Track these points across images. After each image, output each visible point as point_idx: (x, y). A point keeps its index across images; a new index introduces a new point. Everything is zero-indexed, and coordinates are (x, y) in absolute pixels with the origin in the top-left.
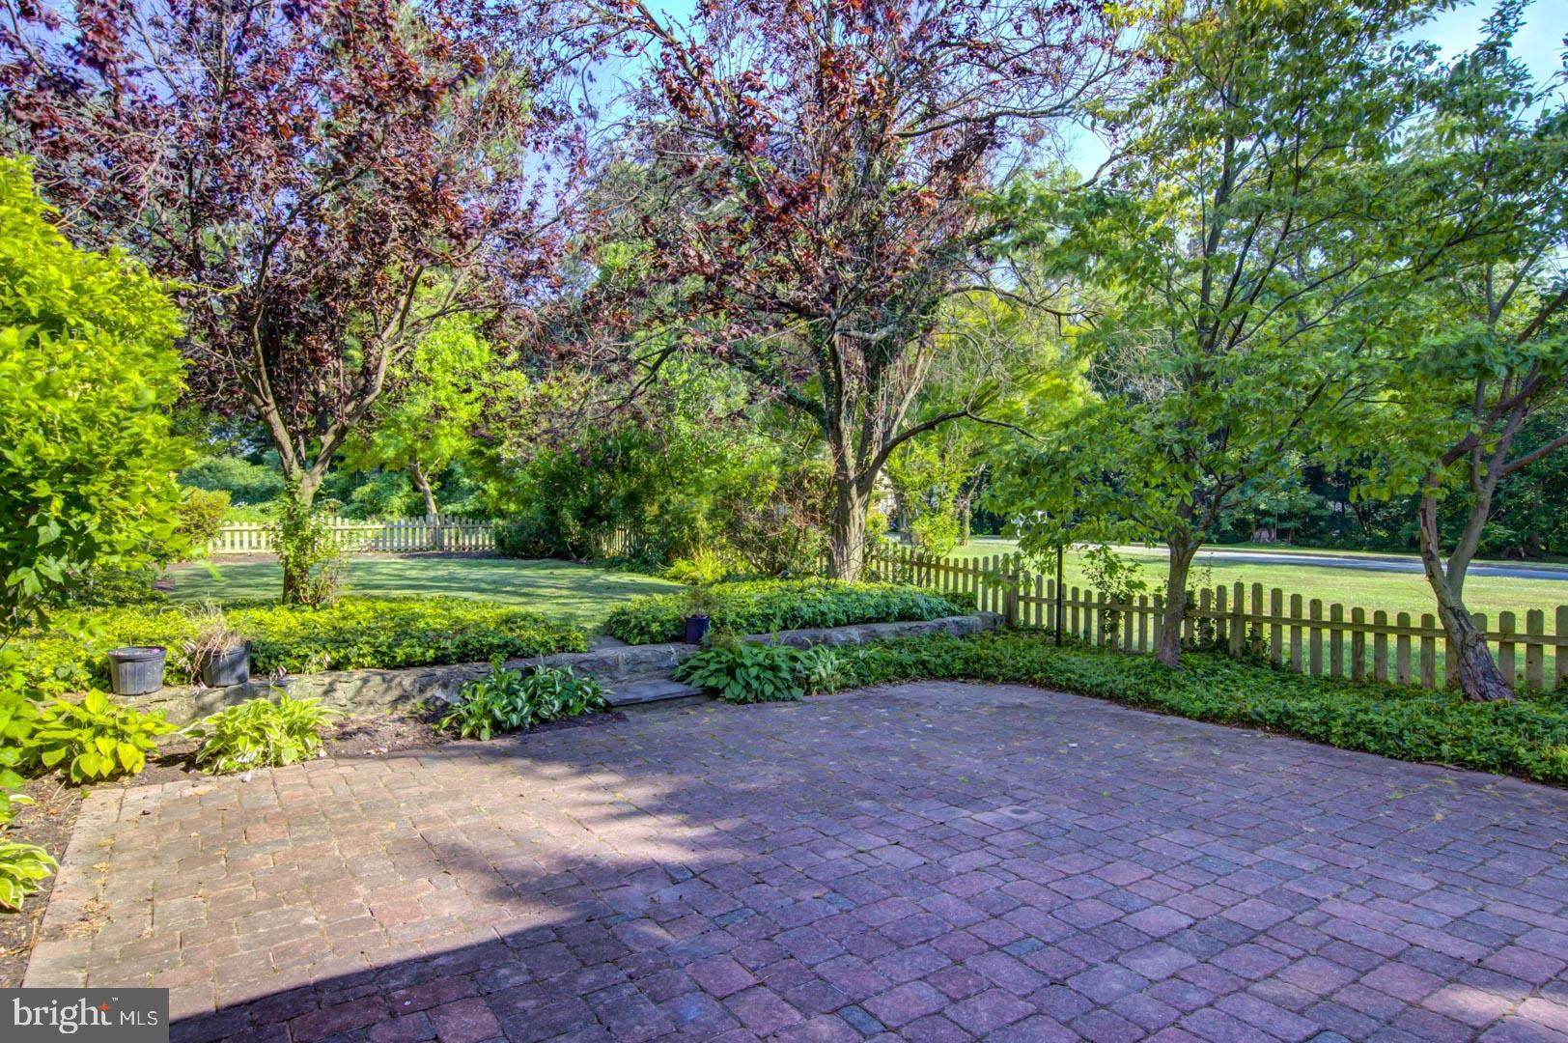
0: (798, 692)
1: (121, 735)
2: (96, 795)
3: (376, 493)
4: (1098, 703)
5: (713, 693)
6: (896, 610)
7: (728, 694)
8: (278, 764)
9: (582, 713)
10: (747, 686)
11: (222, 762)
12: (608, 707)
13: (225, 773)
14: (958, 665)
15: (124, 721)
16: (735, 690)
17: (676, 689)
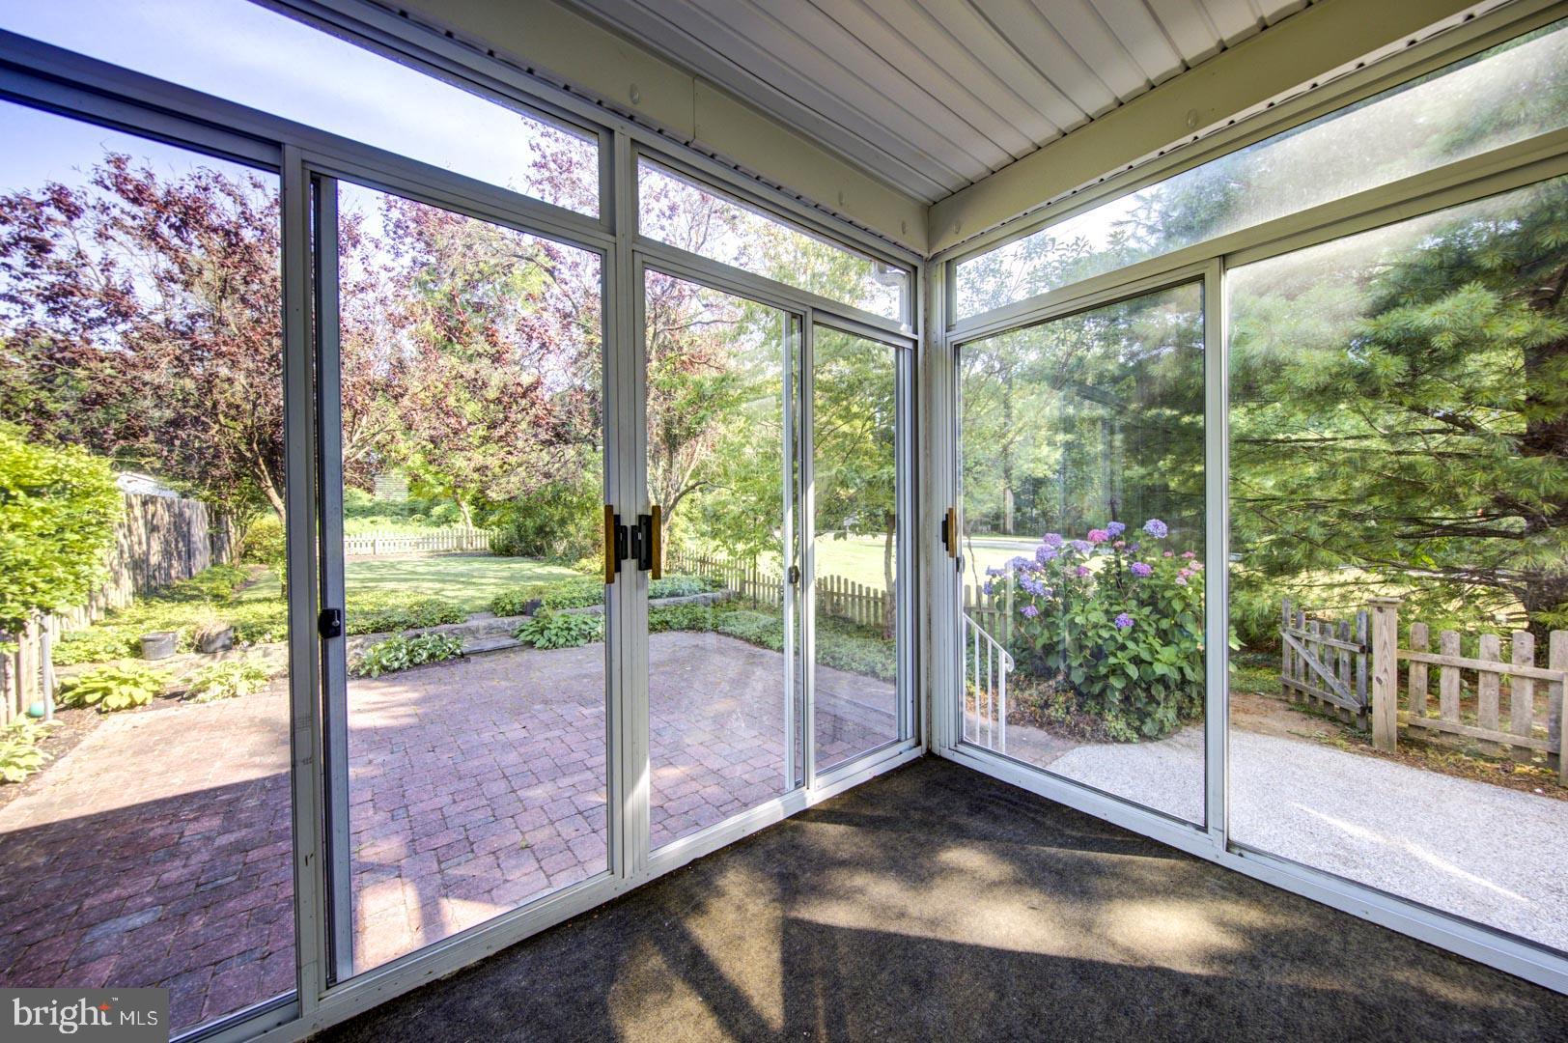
0: (581, 642)
1: (136, 684)
2: (113, 717)
3: (448, 510)
4: (738, 643)
5: (531, 644)
6: (667, 592)
7: (537, 645)
8: (234, 695)
9: (445, 659)
10: (549, 640)
11: (201, 696)
12: (462, 655)
13: (203, 702)
14: (686, 622)
15: (141, 676)
16: (542, 642)
17: (507, 642)
